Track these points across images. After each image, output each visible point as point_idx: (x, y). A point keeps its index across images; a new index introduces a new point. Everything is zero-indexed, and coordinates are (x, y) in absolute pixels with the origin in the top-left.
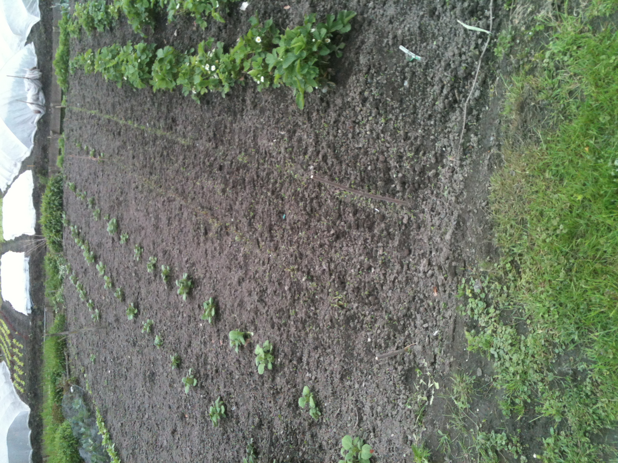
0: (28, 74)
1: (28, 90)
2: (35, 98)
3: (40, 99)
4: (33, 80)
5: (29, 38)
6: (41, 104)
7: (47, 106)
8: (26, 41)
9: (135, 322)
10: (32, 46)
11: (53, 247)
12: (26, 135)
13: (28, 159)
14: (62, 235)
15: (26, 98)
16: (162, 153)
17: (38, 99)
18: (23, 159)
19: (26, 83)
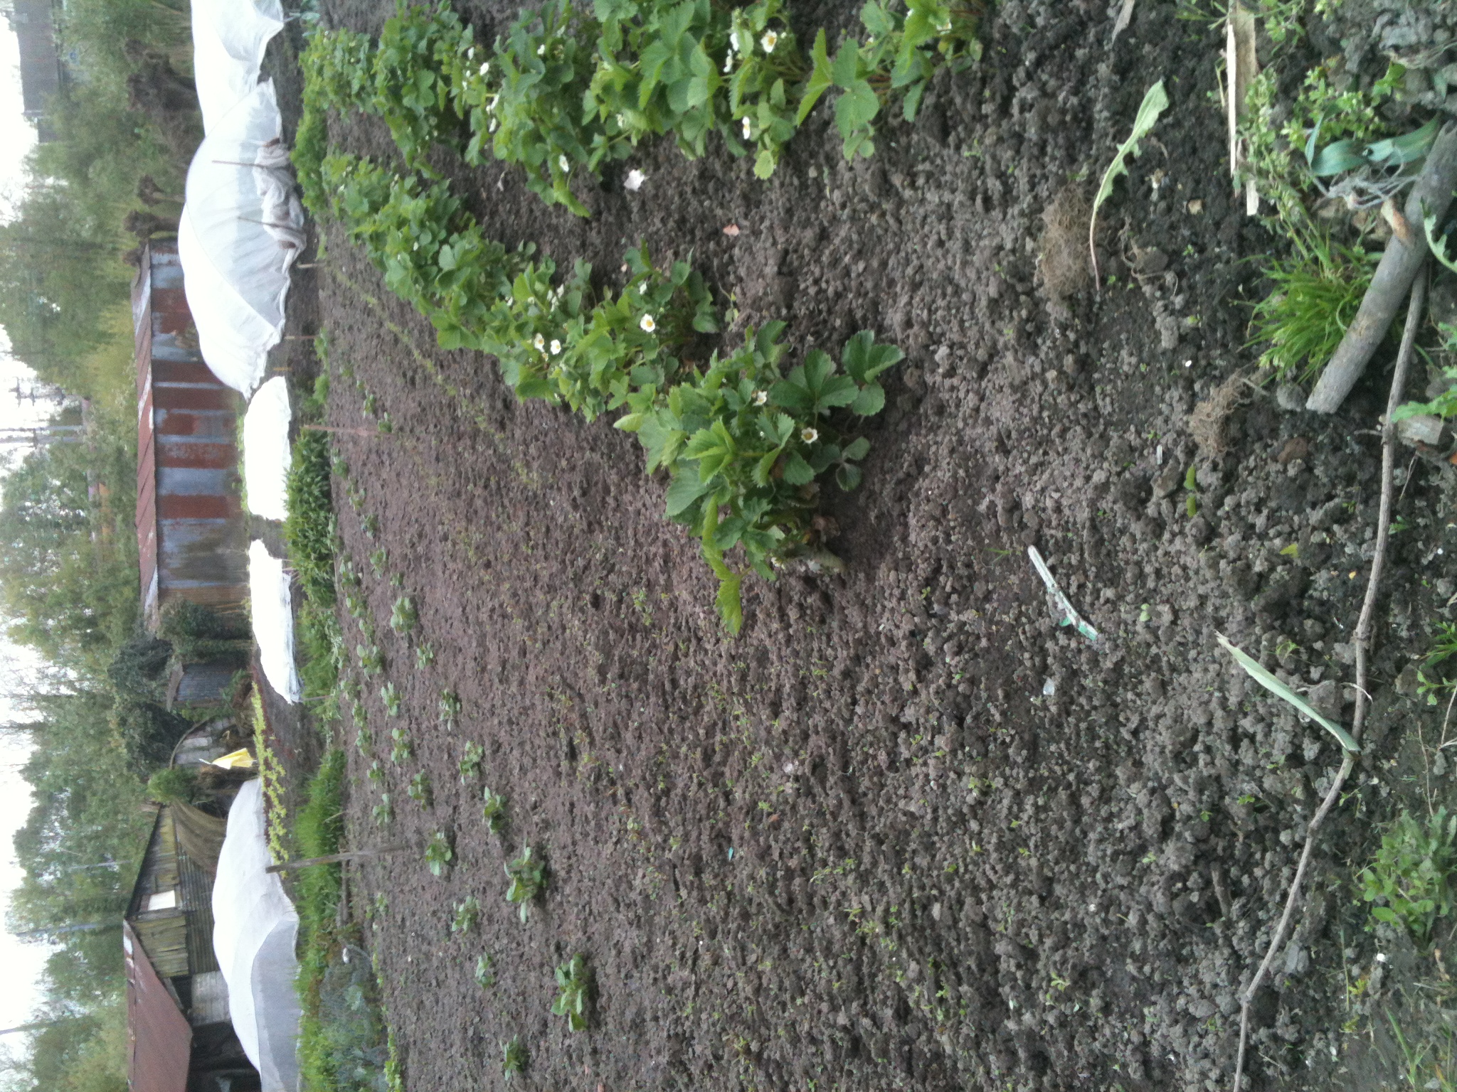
0: (260, 157)
1: (264, 193)
2: (279, 212)
3: (293, 214)
4: (272, 170)
5: (263, 67)
6: (293, 225)
7: (308, 231)
8: (258, 72)
9: (448, 878)
10: (269, 88)
11: (315, 592)
12: (266, 297)
13: (277, 348)
14: (332, 566)
15: (260, 212)
16: (488, 479)
17: (287, 214)
18: (269, 347)
19: (259, 178)
